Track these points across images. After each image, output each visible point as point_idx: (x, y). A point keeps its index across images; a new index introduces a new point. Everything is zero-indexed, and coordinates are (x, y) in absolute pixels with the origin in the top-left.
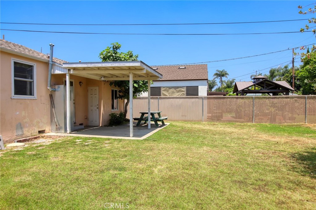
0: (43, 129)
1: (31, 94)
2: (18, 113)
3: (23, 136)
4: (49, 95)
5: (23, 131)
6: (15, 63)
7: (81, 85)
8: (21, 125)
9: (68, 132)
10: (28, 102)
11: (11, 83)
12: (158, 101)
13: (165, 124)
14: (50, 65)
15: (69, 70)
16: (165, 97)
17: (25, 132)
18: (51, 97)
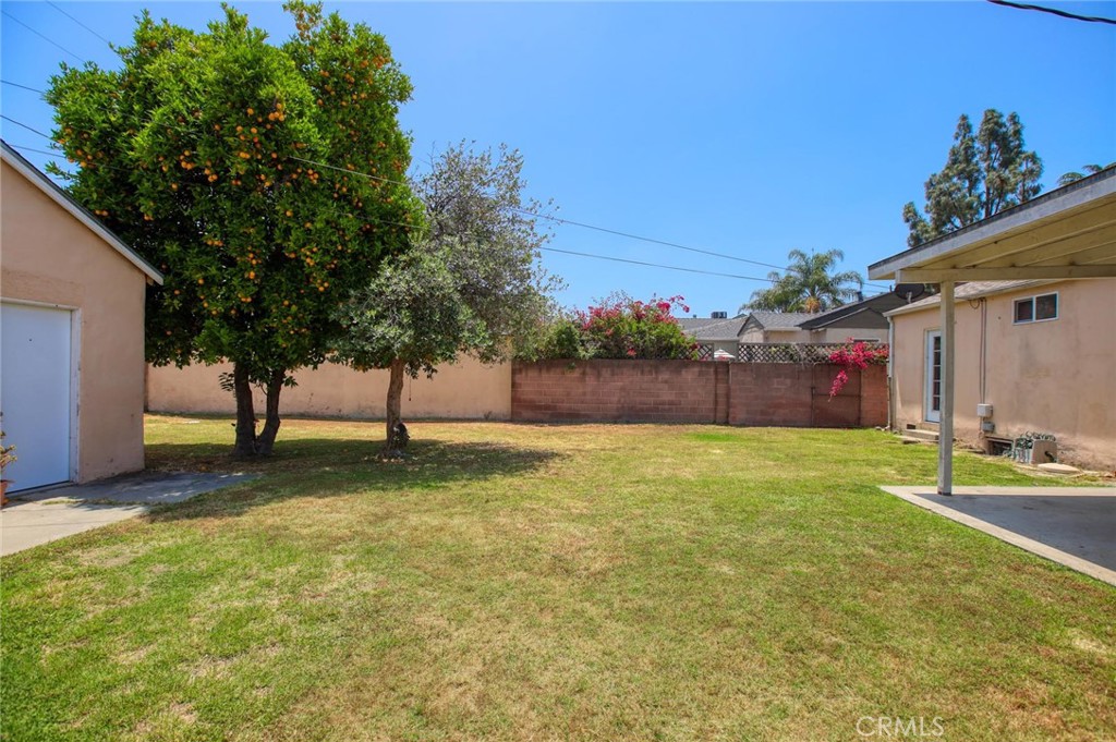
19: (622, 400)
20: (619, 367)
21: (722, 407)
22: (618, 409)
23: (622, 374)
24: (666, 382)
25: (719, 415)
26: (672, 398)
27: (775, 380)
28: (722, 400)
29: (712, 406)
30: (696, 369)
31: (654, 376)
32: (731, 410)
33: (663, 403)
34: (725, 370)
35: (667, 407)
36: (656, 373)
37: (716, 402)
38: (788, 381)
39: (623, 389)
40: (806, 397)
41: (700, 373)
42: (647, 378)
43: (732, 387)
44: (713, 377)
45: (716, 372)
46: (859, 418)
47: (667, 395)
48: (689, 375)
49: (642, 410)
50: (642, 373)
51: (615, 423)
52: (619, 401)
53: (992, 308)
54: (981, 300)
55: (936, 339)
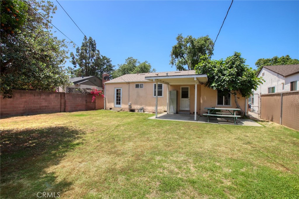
0: (166, 110)
1: (161, 95)
10: (159, 98)
11: (153, 92)
19: (26, 106)
20: (24, 93)
21: (63, 107)
22: (23, 110)
23: (25, 96)
24: (44, 99)
25: (62, 109)
26: (46, 105)
27: (78, 98)
28: (63, 104)
29: (60, 107)
30: (54, 95)
31: (39, 97)
32: (66, 107)
33: (43, 107)
34: (64, 95)
35: (44, 108)
36: (40, 96)
37: (61, 105)
38: (81, 99)
39: (26, 102)
40: (85, 103)
41: (56, 96)
42: (36, 97)
43: (67, 100)
44: (60, 97)
45: (61, 96)
46: (95, 107)
47: (44, 104)
48: (52, 97)
49: (34, 110)
50: (34, 96)
51: (22, 115)
52: (24, 107)
53: (131, 85)
54: (129, 83)
55: (117, 90)
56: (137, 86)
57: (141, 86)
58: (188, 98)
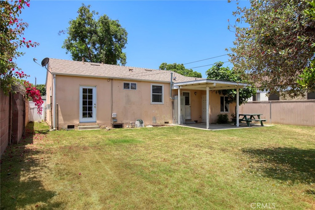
0: (167, 121)
1: (161, 101)
2: (153, 111)
3: (156, 124)
4: (171, 102)
5: (156, 121)
6: (153, 86)
7: (196, 94)
8: (155, 118)
9: (179, 124)
10: (159, 105)
11: (150, 96)
12: (271, 105)
13: (264, 125)
14: (171, 84)
15: (180, 87)
16: (284, 101)
17: (157, 122)
18: (173, 103)
53: (115, 83)
54: (111, 79)
55: (84, 89)
56: (126, 86)
57: (134, 87)
58: (189, 105)
